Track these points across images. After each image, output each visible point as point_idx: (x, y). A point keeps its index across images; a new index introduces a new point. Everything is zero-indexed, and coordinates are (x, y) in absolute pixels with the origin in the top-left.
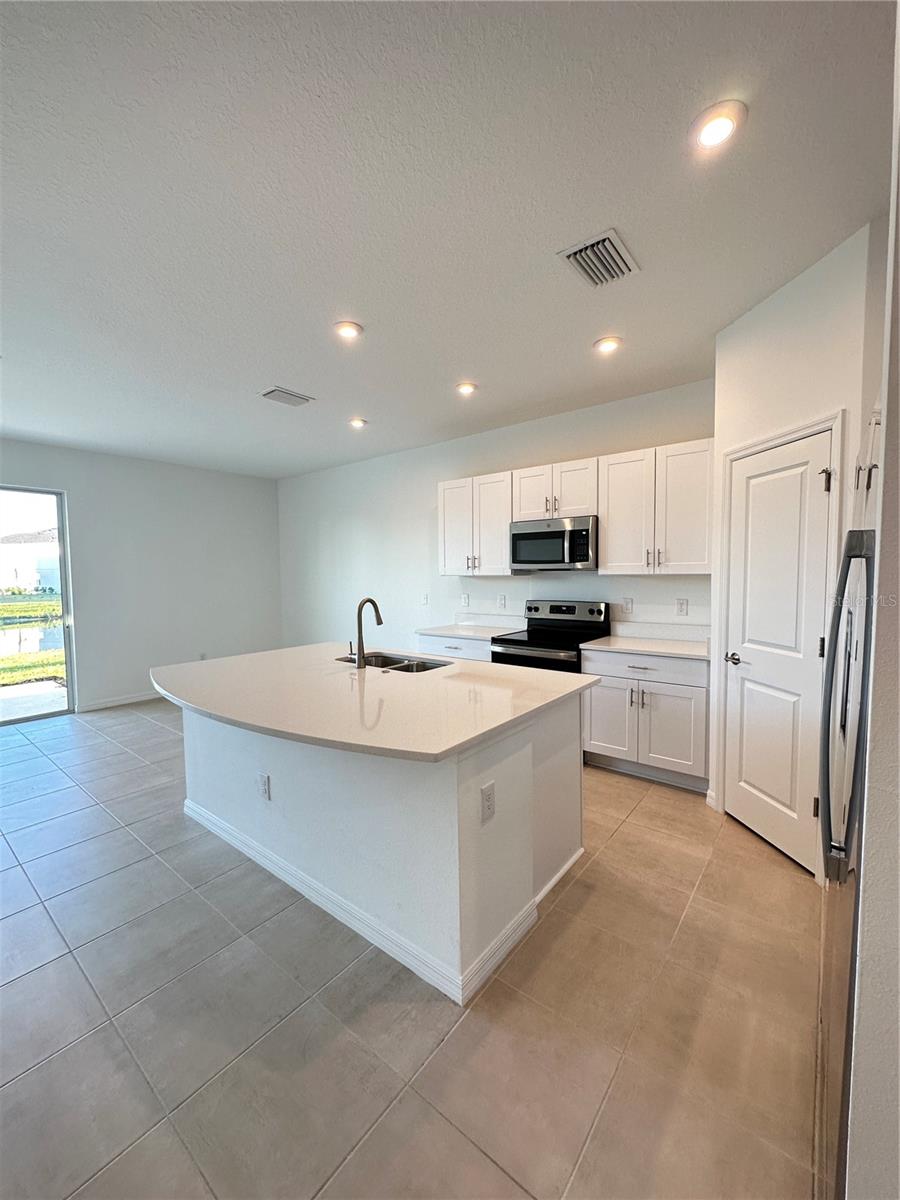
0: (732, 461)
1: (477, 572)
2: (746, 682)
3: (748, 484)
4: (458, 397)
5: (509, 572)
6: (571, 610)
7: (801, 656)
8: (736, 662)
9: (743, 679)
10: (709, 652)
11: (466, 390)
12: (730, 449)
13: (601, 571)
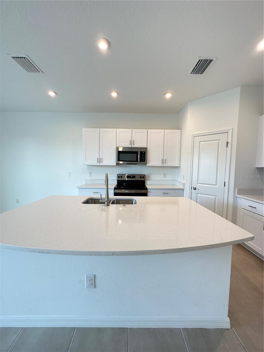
0: (194, 137)
1: (101, 164)
2: (198, 194)
3: (200, 143)
4: (111, 97)
5: (115, 164)
6: (134, 176)
7: (217, 186)
8: (195, 189)
9: (197, 193)
10: (184, 187)
11: (114, 95)
12: (194, 133)
13: (147, 165)
